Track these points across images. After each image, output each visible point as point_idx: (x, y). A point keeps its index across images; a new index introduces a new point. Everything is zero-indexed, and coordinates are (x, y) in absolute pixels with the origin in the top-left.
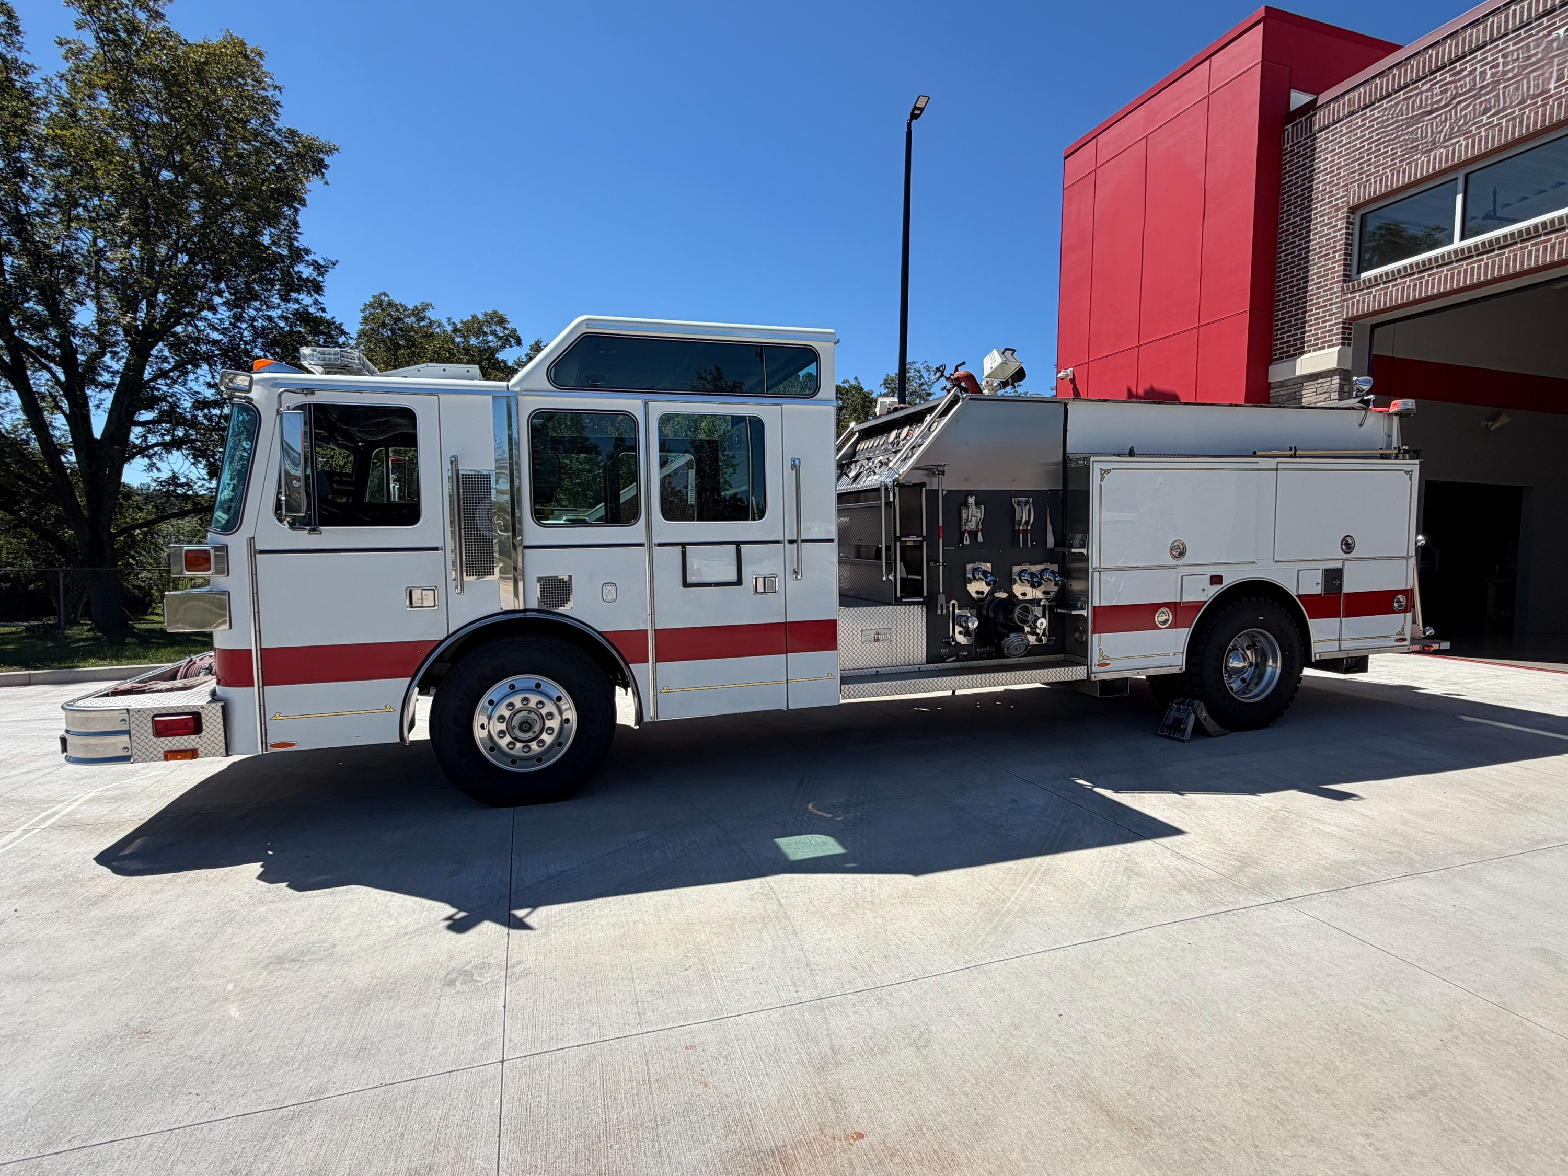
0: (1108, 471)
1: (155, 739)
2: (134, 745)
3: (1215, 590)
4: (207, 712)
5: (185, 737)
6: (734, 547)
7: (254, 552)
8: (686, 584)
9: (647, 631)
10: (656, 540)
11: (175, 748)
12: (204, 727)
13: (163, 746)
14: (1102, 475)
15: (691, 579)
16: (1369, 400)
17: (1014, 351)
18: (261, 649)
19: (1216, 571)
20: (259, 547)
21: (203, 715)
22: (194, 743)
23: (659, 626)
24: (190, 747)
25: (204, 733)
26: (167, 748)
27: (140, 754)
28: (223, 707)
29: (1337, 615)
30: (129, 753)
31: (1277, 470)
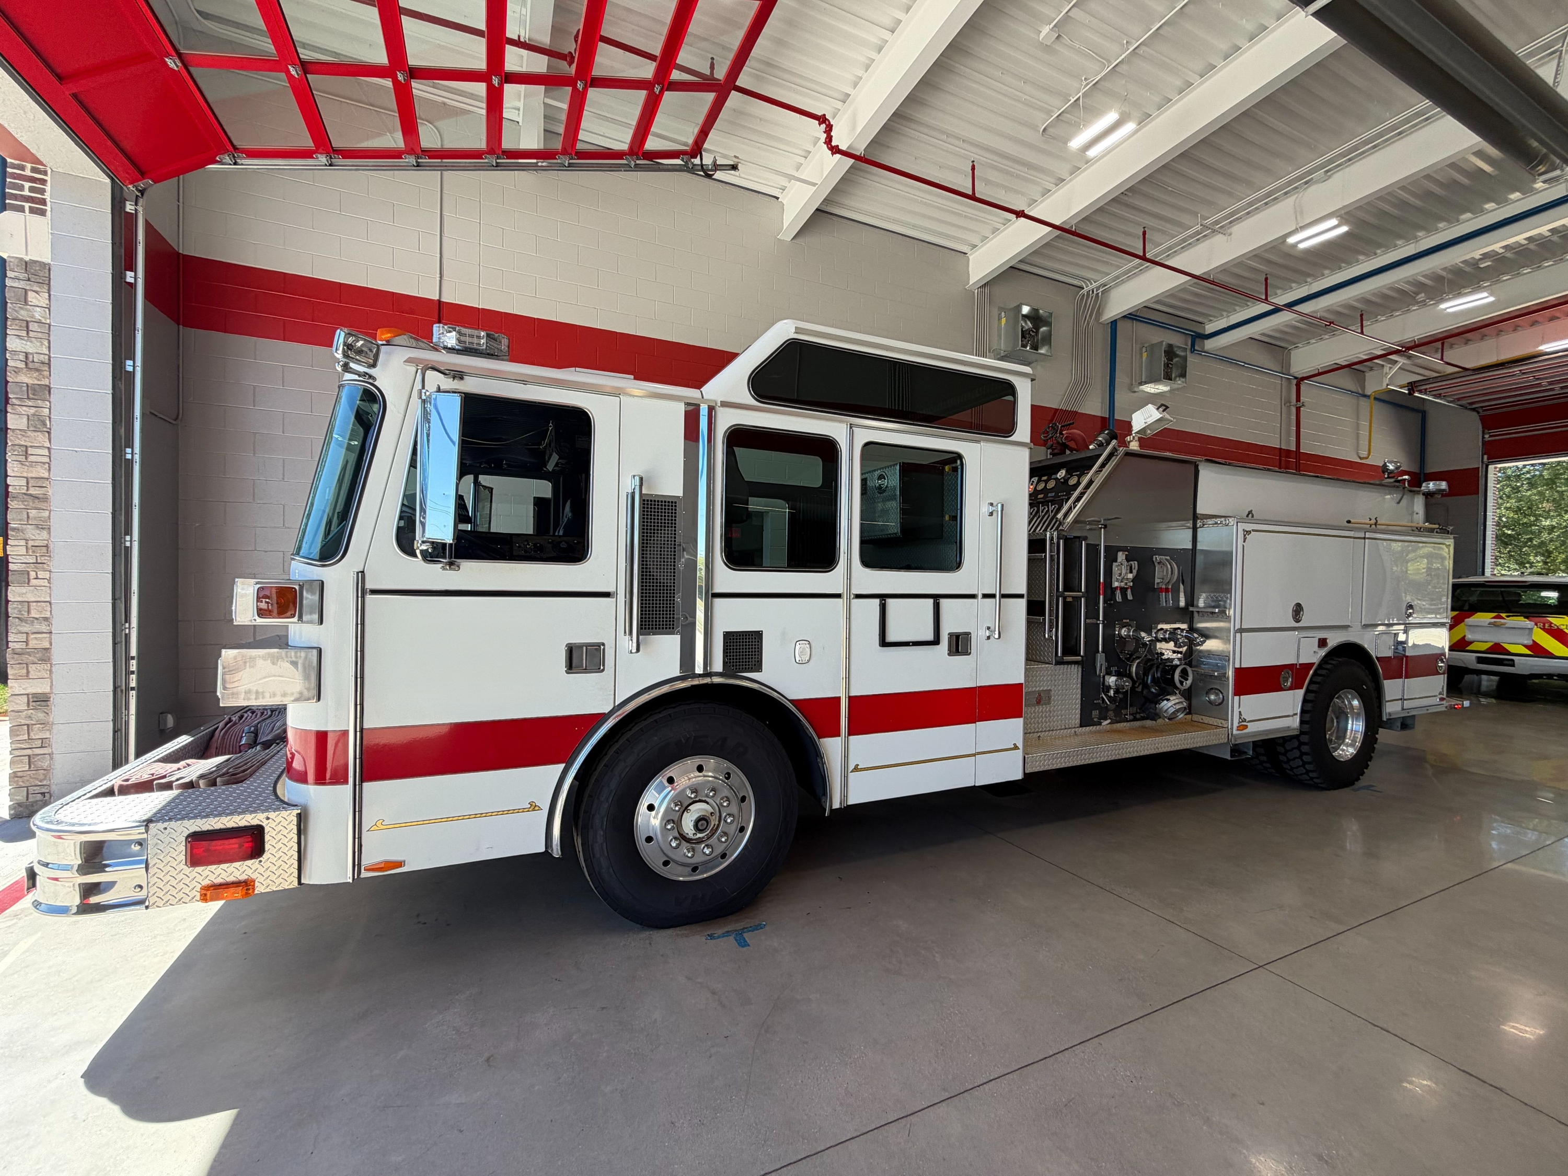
0: (1249, 532)
1: (187, 870)
2: (153, 880)
3: (1323, 652)
4: (273, 825)
5: (237, 864)
6: (930, 601)
7: (362, 591)
8: (884, 643)
9: (838, 699)
10: (856, 591)
11: (219, 881)
12: (267, 846)
13: (199, 879)
14: (1245, 536)
15: (891, 638)
16: (1405, 480)
17: (1167, 407)
18: (362, 730)
19: (1323, 635)
20: (369, 585)
21: (267, 829)
22: (249, 872)
23: (854, 693)
24: (243, 877)
25: (266, 856)
26: (206, 882)
27: (161, 894)
28: (299, 816)
29: (1401, 677)
30: (142, 895)
31: (1364, 538)
